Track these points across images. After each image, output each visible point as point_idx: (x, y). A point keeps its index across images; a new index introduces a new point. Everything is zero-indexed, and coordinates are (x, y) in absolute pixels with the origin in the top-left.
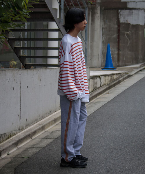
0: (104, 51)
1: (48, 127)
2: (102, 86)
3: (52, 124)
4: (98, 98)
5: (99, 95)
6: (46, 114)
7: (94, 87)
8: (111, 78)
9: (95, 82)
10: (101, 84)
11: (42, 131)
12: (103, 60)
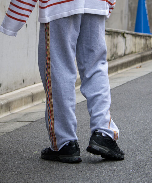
0: (133, 5)
1: (19, 107)
2: (129, 54)
3: (26, 104)
4: (119, 74)
5: (121, 69)
6: (15, 83)
7: (112, 53)
8: (146, 43)
9: (114, 44)
10: (125, 50)
11: (5, 111)
12: (130, 23)
